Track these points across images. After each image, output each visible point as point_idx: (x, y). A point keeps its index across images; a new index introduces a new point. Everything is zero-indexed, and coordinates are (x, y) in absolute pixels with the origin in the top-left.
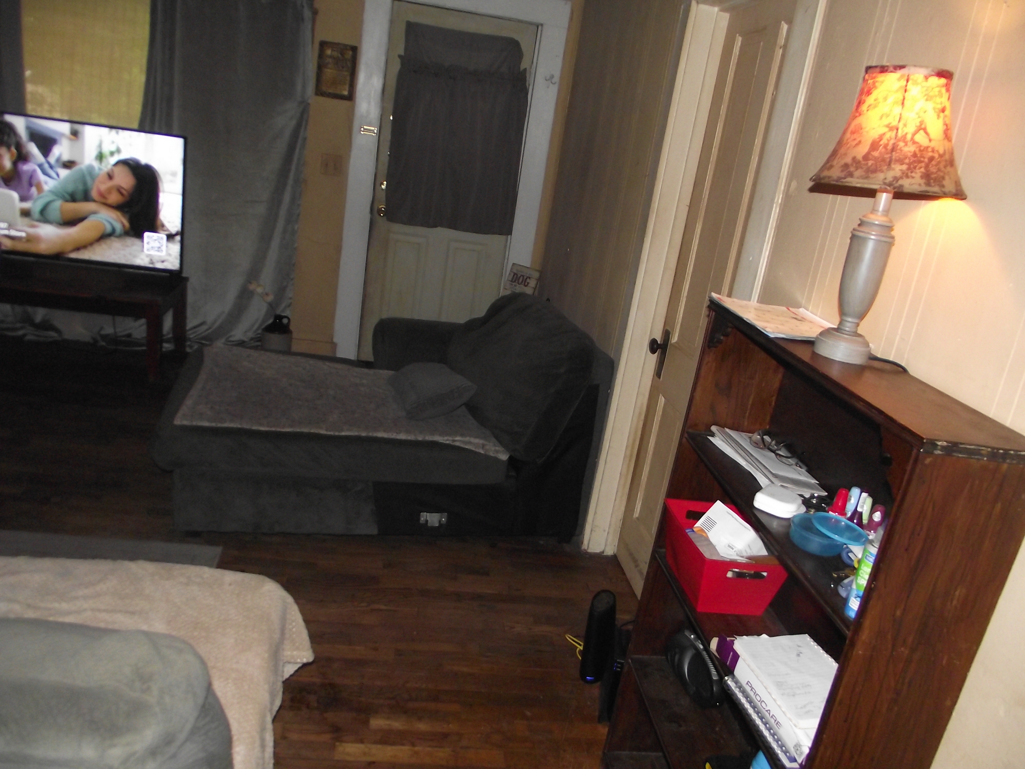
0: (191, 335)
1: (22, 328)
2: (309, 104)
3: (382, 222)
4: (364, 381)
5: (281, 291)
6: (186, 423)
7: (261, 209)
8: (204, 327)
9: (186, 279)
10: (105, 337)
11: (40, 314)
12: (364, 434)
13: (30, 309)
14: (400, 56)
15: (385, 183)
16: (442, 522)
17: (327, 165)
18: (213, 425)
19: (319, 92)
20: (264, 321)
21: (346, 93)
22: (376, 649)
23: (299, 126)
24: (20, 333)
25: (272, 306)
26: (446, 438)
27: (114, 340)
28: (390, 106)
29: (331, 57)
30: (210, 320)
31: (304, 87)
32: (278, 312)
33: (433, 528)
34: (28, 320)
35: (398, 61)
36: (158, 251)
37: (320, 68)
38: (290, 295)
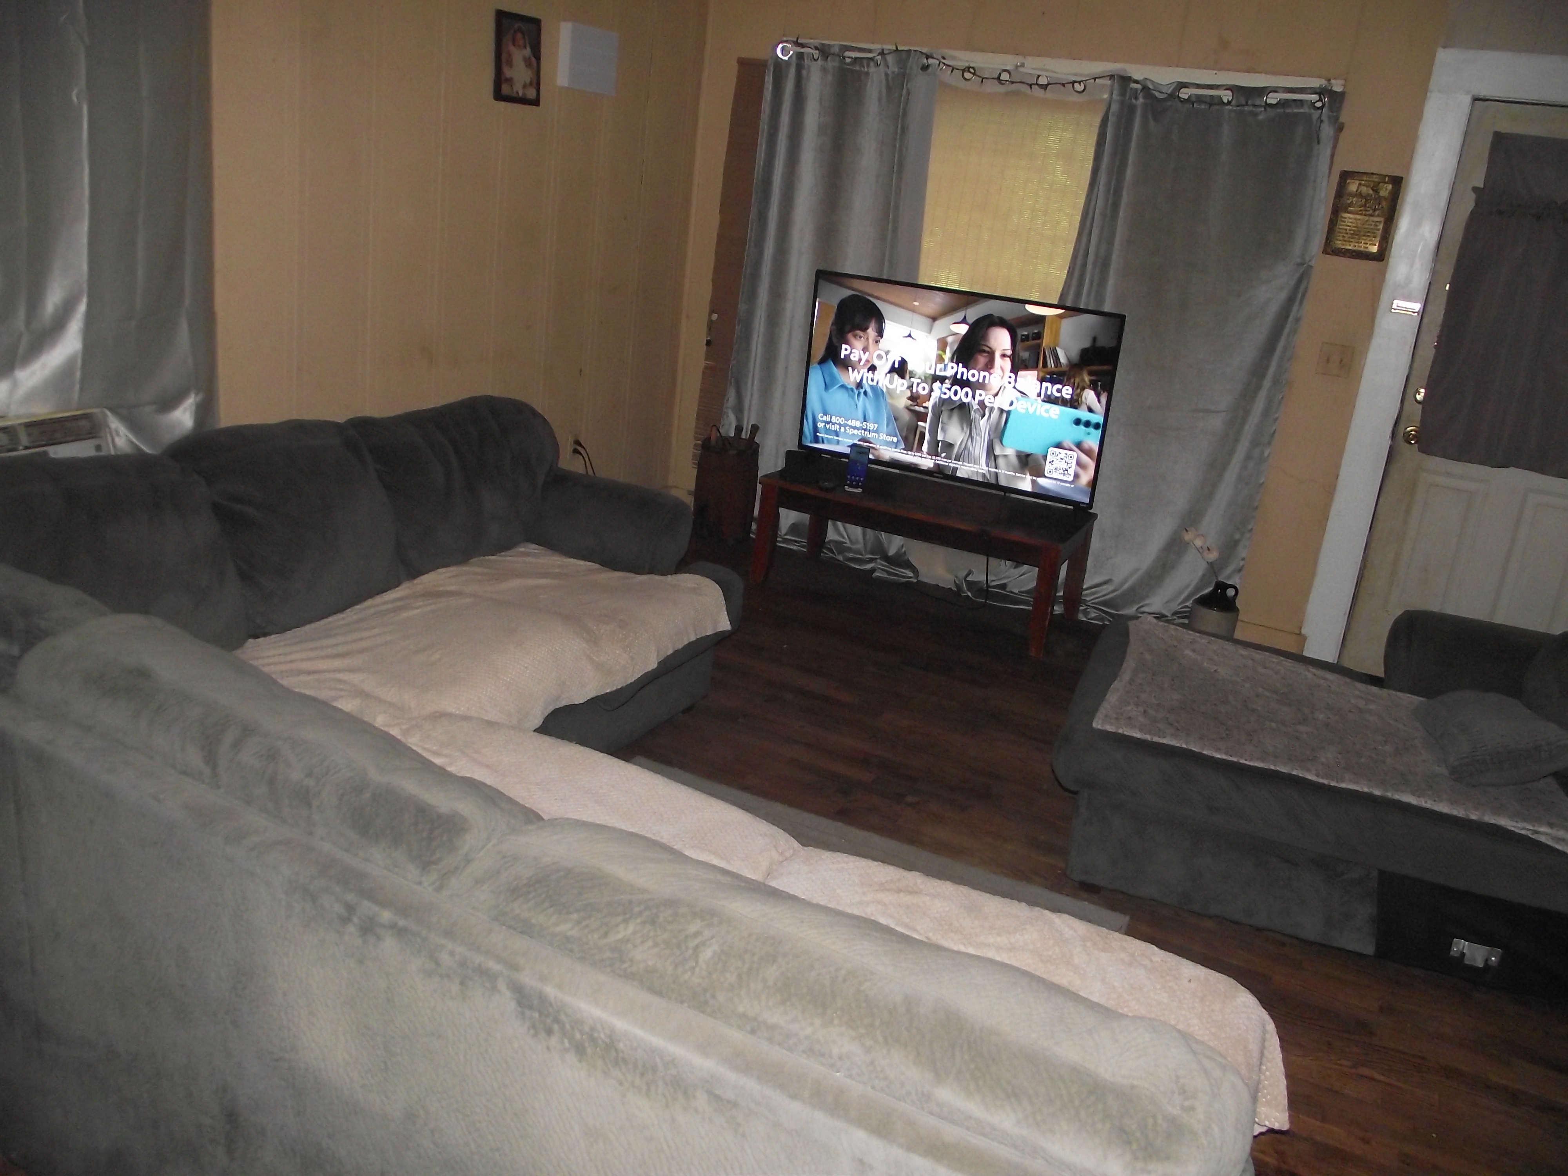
0: (1088, 596)
1: (871, 560)
2: (1311, 267)
3: (1410, 454)
4: (1372, 707)
5: (1230, 547)
6: (1110, 728)
7: (1216, 423)
8: (1110, 587)
9: (1095, 516)
10: (971, 585)
11: (895, 543)
12: (1377, 792)
13: (883, 535)
14: (1475, 189)
15: (1423, 391)
16: (1489, 963)
17: (1328, 360)
18: (1148, 737)
19: (1330, 249)
20: (1197, 589)
21: (1374, 249)
22: (1366, 1141)
23: (1291, 300)
24: (869, 566)
25: (1213, 568)
26: (1519, 825)
27: (983, 591)
28: (1448, 270)
29: (1359, 195)
30: (1117, 579)
31: (1307, 241)
32: (1221, 578)
33: (1473, 969)
34: (880, 551)
35: (1473, 196)
36: (1064, 474)
37: (1337, 211)
38: (1244, 555)
